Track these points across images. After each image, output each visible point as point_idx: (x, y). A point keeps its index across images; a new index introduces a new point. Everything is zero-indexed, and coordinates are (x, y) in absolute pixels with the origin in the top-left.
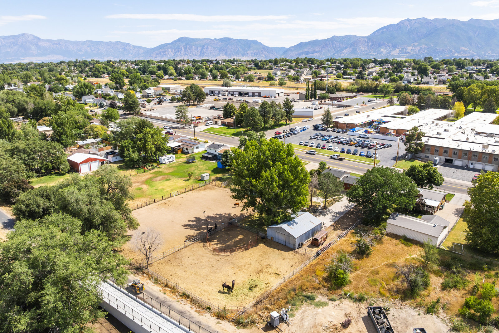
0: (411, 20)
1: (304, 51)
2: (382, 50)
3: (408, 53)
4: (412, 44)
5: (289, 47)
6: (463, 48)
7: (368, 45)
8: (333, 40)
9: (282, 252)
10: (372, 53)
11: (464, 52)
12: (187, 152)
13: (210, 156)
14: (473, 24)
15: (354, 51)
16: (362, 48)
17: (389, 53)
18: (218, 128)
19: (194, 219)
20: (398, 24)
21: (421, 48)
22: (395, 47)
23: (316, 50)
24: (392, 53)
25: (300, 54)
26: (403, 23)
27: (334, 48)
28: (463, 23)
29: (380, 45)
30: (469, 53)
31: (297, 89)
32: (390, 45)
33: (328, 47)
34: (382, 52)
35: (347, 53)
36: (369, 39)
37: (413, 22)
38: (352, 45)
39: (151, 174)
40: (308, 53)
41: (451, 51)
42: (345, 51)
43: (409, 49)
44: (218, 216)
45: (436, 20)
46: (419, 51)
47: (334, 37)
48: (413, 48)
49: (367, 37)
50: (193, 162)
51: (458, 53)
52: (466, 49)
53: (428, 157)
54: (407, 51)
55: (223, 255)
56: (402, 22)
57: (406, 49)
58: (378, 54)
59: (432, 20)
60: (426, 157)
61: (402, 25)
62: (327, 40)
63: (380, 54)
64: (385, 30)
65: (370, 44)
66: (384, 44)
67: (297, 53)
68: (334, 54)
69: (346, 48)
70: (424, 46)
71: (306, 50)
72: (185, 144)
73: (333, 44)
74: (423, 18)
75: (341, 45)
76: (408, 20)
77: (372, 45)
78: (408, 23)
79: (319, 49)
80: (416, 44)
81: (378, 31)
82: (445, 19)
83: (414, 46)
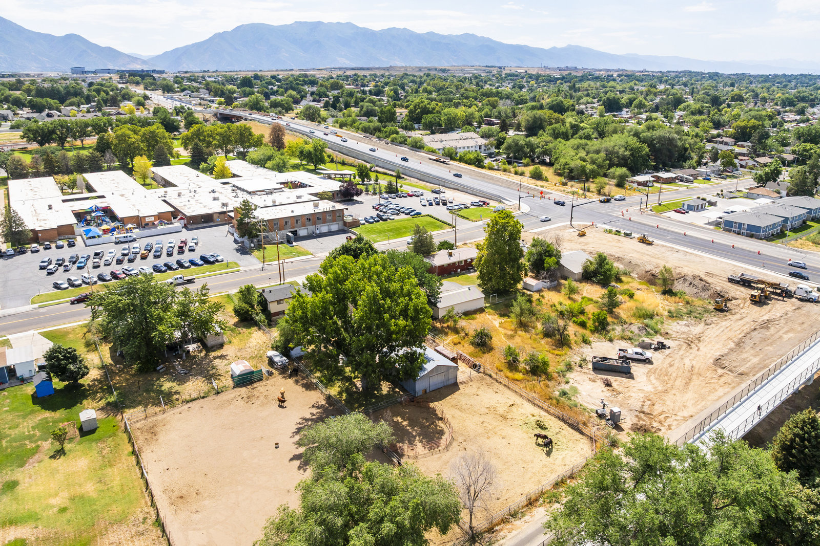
53: (267, 237)
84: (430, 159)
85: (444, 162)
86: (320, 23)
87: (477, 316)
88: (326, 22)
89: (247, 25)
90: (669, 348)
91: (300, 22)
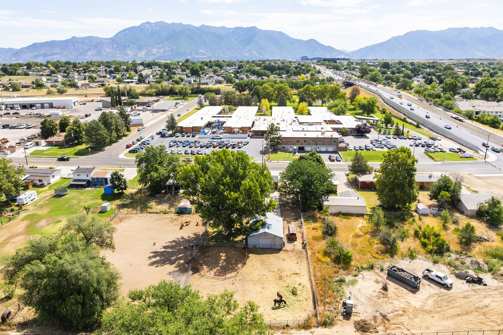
0: (151, 23)
1: (41, 52)
2: (128, 52)
3: (154, 54)
4: (156, 46)
5: (20, 48)
6: (201, 51)
7: (113, 47)
8: (73, 42)
9: (274, 254)
10: (118, 55)
11: (202, 54)
12: (41, 185)
13: (84, 183)
14: (204, 30)
15: (99, 53)
16: (107, 50)
17: (136, 55)
18: (47, 150)
19: (152, 254)
20: (139, 26)
21: (165, 50)
22: (140, 49)
23: (55, 52)
24: (139, 55)
25: (36, 57)
26: (144, 26)
27: (76, 50)
28: (197, 28)
29: (125, 47)
30: (206, 55)
31: (86, 96)
32: (135, 47)
33: (68, 48)
34: (129, 54)
35: (91, 55)
36: (113, 40)
37: (154, 25)
38: (96, 47)
39: (23, 220)
40: (45, 55)
41: (192, 53)
42: (90, 53)
43: (155, 51)
44: (174, 244)
45: (173, 24)
46: (164, 53)
47: (73, 38)
48: (158, 50)
49: (110, 39)
50: (66, 194)
51: (198, 55)
52: (203, 51)
53: (284, 147)
54: (153, 53)
55: (230, 278)
56: (143, 24)
57: (152, 51)
58: (125, 56)
59: (170, 24)
60: (283, 147)
61: (143, 27)
62: (67, 41)
63: (127, 56)
64: (127, 32)
65: (115, 46)
66: (129, 46)
67: (31, 55)
68: (77, 56)
69: (90, 50)
70: (167, 48)
71: (44, 52)
72: (34, 174)
73: (74, 46)
74: (162, 21)
75: (84, 46)
76: (148, 23)
77: (117, 47)
78: (148, 25)
79: (59, 51)
80: (160, 46)
81: (120, 32)
82: (181, 24)
83: (158, 48)
84: (452, 117)
85: (460, 120)
86: (467, 28)
87: (353, 218)
88: (471, 27)
89: (414, 31)
90: (485, 285)
91: (452, 29)
